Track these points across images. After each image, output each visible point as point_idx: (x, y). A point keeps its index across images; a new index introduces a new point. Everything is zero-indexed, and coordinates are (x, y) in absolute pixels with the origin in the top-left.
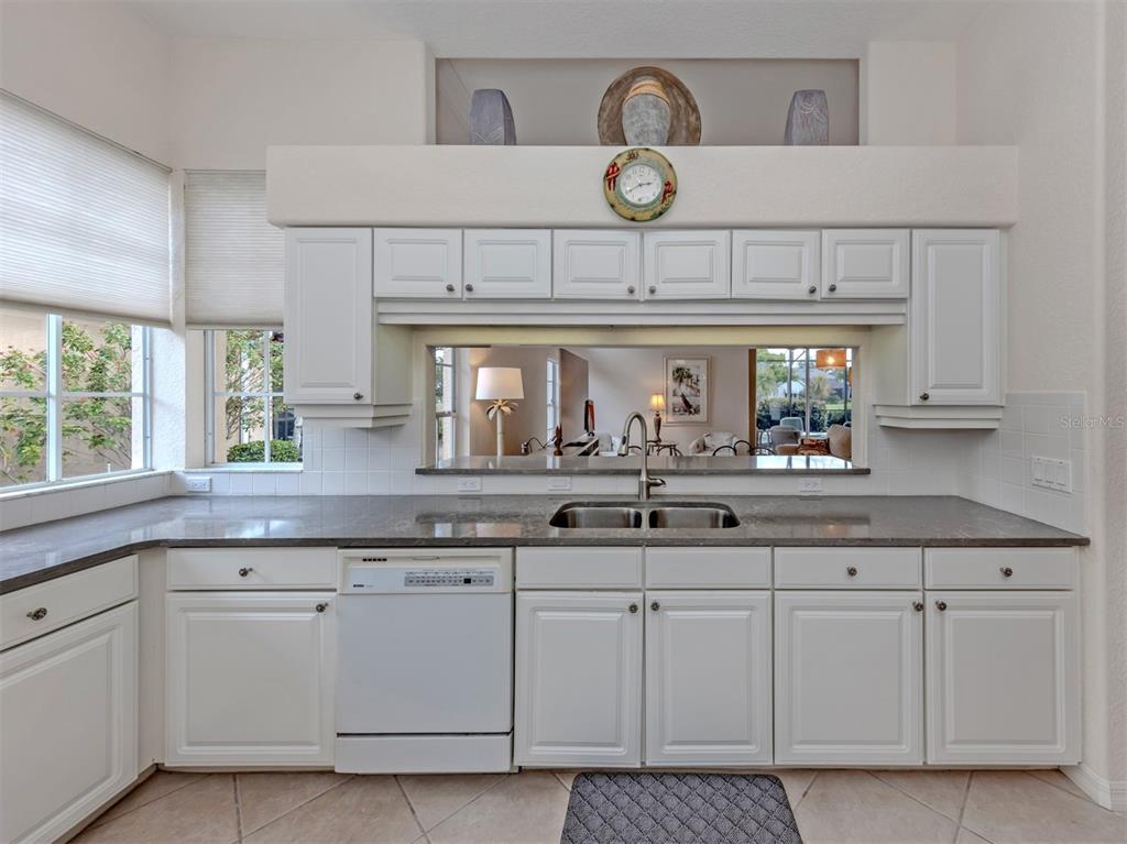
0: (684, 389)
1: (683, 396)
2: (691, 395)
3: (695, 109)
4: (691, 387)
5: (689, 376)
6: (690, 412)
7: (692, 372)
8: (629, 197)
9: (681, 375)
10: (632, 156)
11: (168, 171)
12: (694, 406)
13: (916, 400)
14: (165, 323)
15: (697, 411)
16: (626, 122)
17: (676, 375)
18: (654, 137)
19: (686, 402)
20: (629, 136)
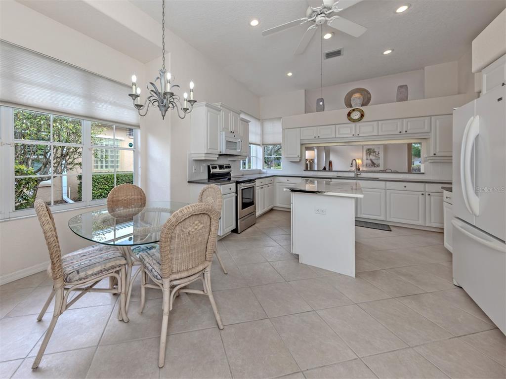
0: (372, 157)
1: (371, 160)
2: (375, 159)
3: (370, 94)
4: (375, 156)
5: (374, 152)
6: (375, 166)
7: (375, 150)
8: (353, 118)
9: (370, 151)
10: (354, 110)
11: (259, 120)
12: (377, 164)
13: (433, 155)
14: (259, 145)
15: (378, 166)
16: (352, 102)
17: (368, 151)
18: (359, 105)
19: (373, 163)
20: (353, 105)
